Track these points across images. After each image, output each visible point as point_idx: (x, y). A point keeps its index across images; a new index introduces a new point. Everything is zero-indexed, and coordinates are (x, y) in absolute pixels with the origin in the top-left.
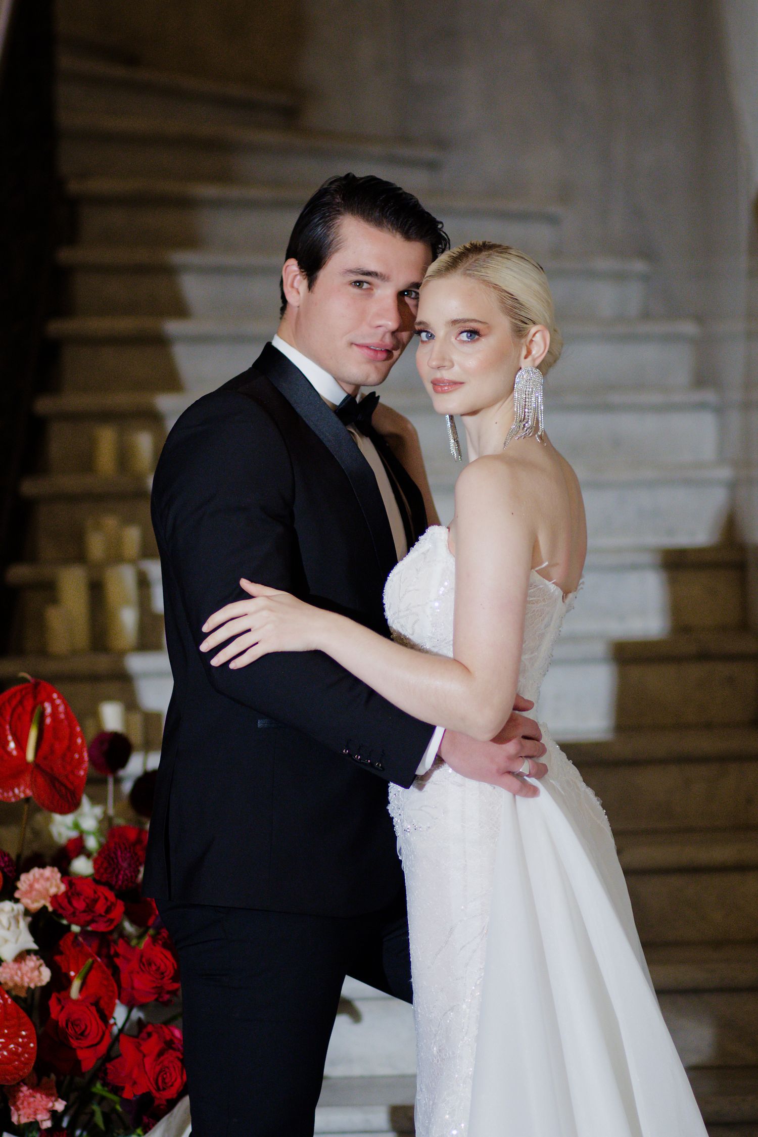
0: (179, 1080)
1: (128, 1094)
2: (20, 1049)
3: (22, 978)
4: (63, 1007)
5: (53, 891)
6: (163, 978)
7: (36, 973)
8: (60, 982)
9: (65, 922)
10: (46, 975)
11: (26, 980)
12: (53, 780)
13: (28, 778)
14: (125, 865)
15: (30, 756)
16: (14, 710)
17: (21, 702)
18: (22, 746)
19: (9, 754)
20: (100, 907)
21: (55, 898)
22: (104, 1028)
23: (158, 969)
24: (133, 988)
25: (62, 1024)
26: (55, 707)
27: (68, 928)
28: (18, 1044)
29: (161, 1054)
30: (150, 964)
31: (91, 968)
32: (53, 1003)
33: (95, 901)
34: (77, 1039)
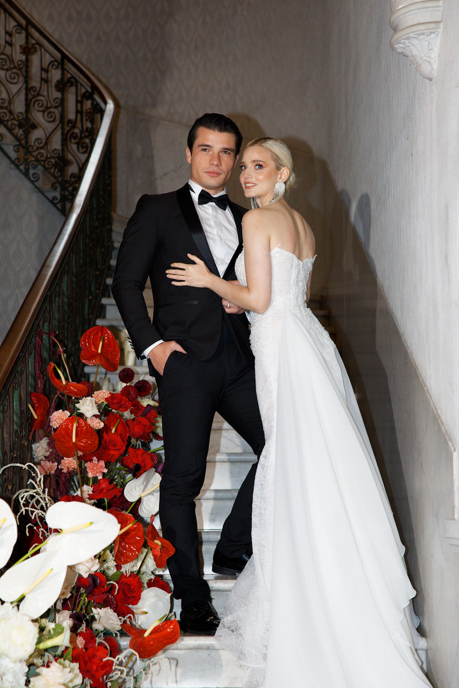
0: (150, 464)
1: (131, 467)
2: (92, 443)
3: (93, 426)
4: (108, 435)
5: (106, 397)
6: (146, 427)
7: (99, 424)
8: (107, 428)
9: (110, 409)
10: (102, 425)
11: (95, 426)
12: (108, 360)
13: (98, 358)
14: (132, 393)
15: (99, 351)
16: (94, 335)
17: (97, 333)
18: (97, 348)
19: (92, 351)
20: (123, 403)
21: (106, 399)
22: (123, 443)
23: (144, 424)
24: (134, 431)
25: (108, 441)
26: (108, 336)
27: (111, 410)
28: (91, 441)
29: (143, 454)
30: (141, 423)
31: (119, 424)
32: (105, 434)
33: (121, 400)
34: (114, 447)
